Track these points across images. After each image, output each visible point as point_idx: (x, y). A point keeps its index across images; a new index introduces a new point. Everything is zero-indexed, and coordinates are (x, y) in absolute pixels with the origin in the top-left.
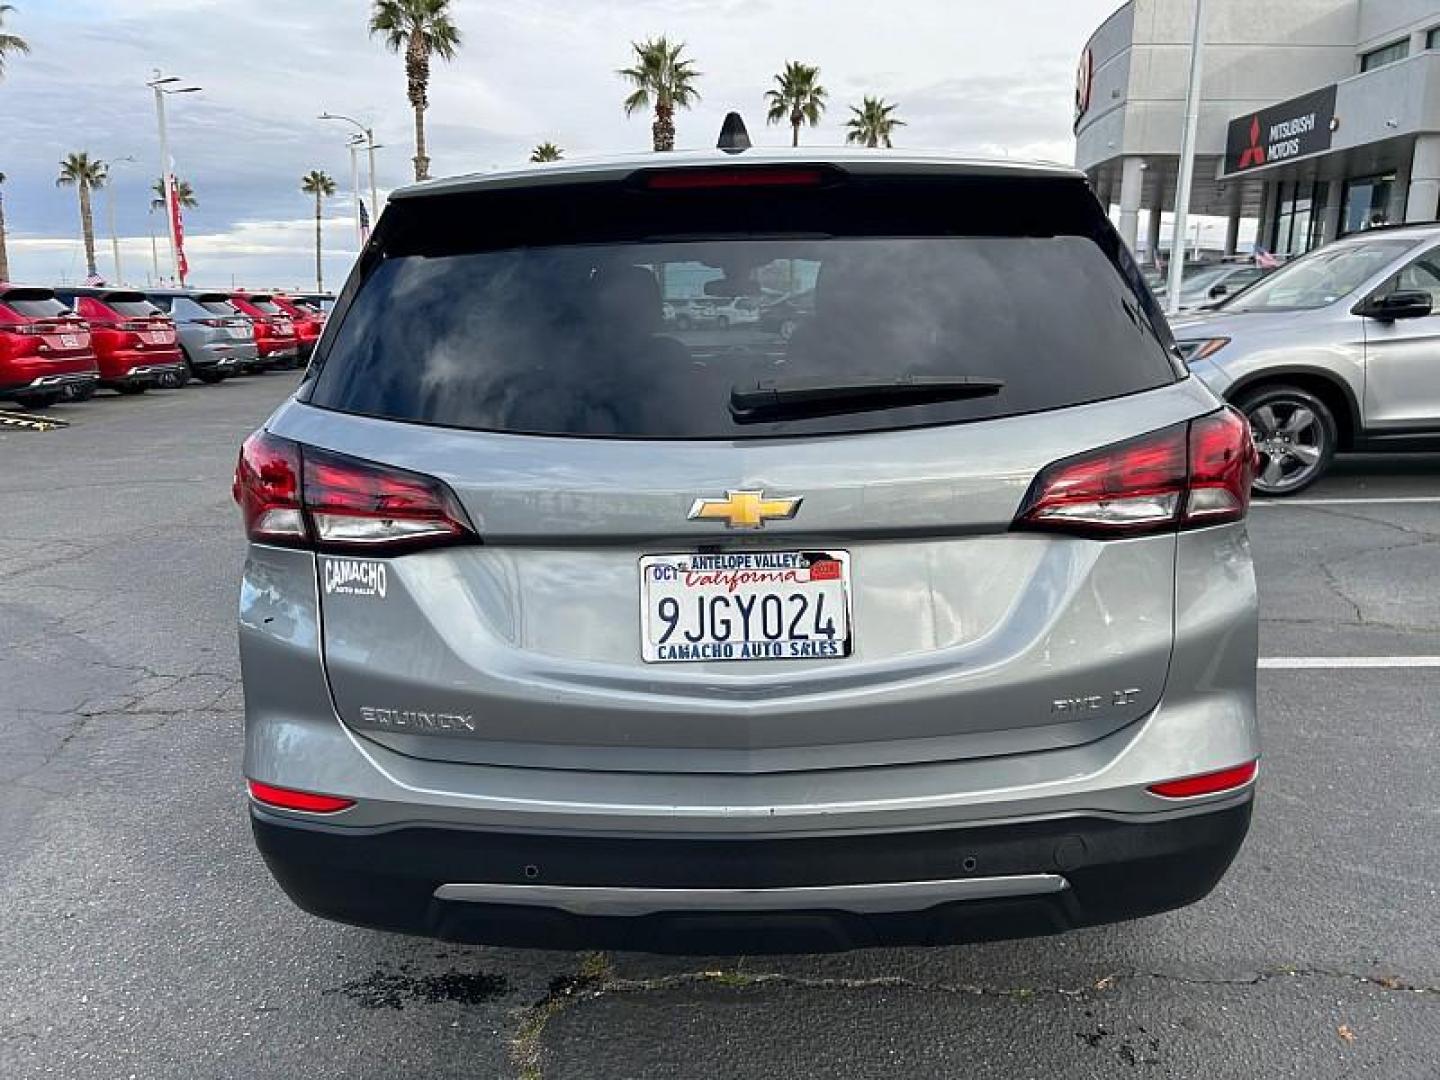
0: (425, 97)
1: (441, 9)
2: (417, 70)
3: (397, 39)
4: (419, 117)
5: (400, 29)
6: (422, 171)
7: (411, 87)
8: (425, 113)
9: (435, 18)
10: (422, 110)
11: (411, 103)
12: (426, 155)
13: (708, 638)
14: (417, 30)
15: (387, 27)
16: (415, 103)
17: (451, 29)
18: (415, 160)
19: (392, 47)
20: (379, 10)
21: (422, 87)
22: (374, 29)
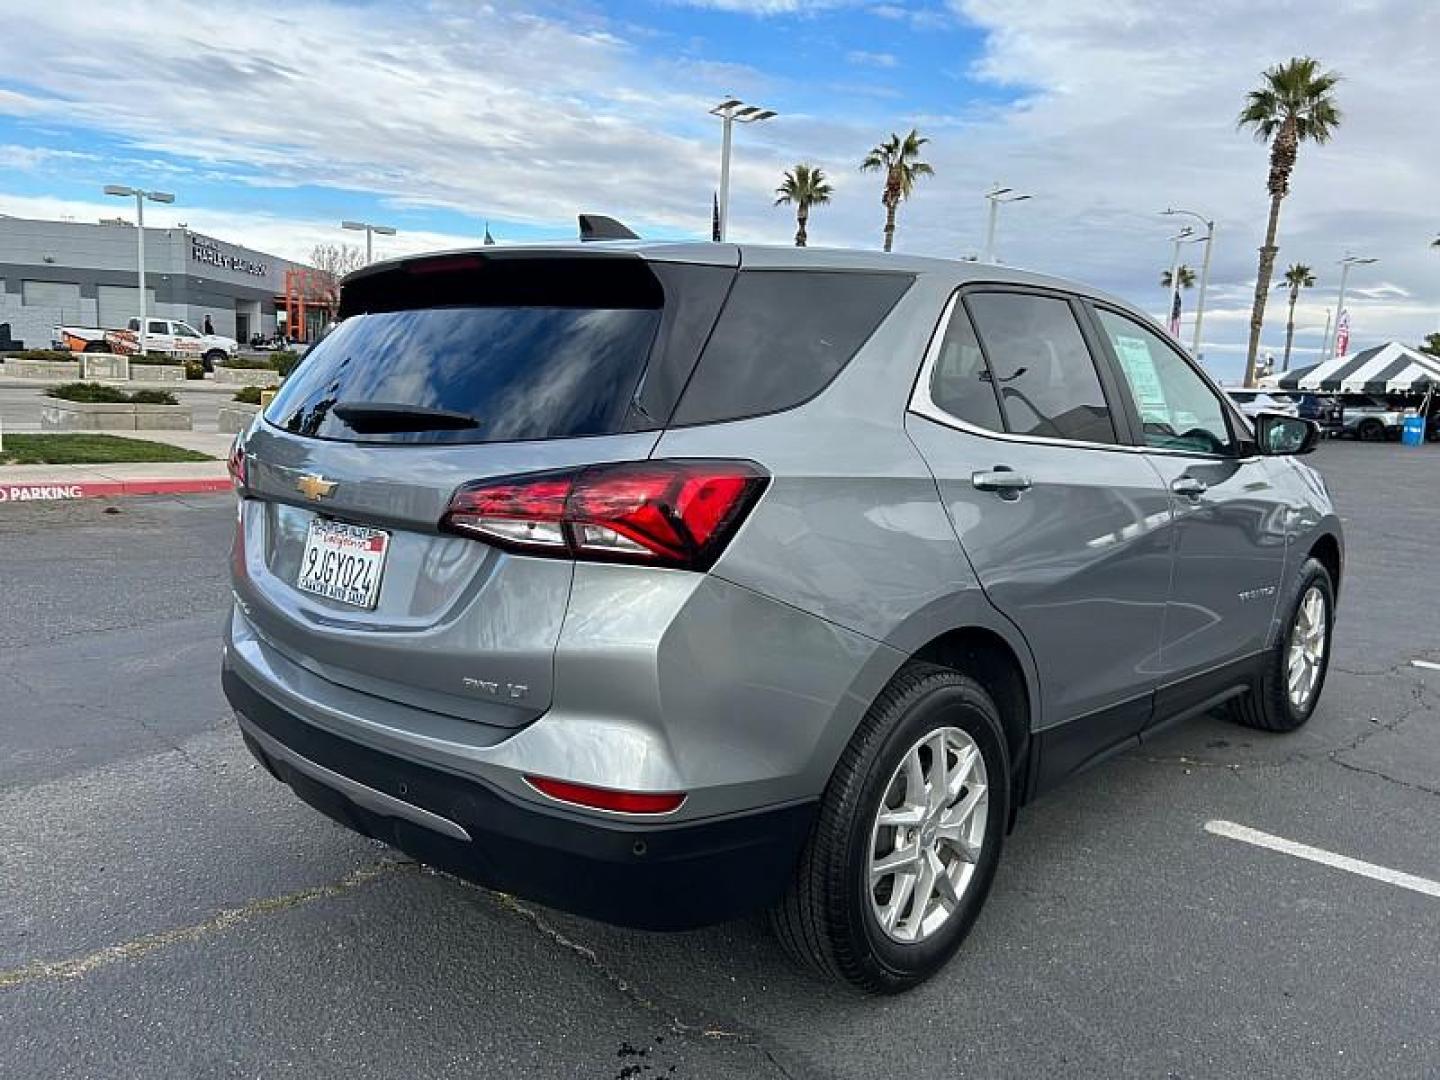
0: (1286, 184)
1: (1324, 93)
2: (1283, 158)
3: (1268, 129)
4: (1276, 206)
5: (1272, 119)
6: (1266, 261)
7: (1273, 176)
8: (1282, 202)
9: (1316, 102)
10: (1280, 198)
11: (1268, 191)
12: (1276, 244)
13: (322, 579)
14: (1291, 117)
15: (1258, 118)
16: (1274, 191)
17: (1331, 112)
18: (1262, 250)
19: (1261, 136)
20: (1253, 101)
21: (1285, 174)
22: (1244, 121)
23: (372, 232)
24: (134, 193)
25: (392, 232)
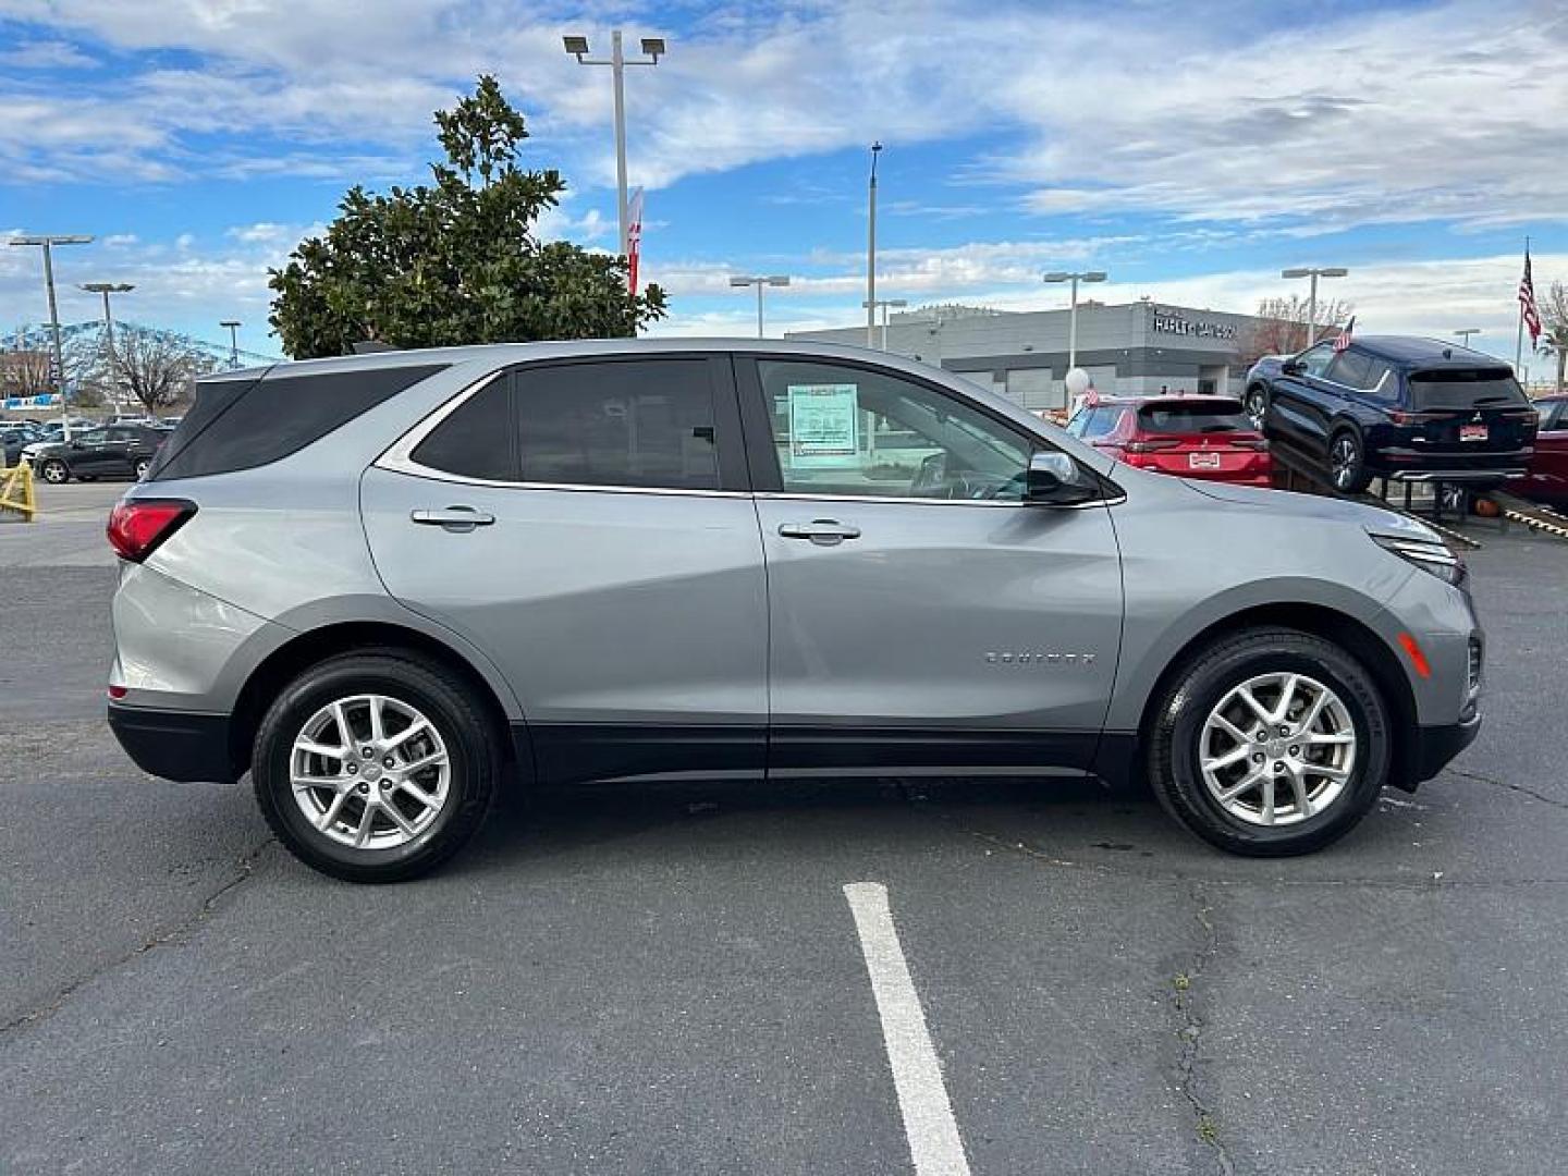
23: (1319, 277)
24: (1070, 277)
25: (1343, 273)
